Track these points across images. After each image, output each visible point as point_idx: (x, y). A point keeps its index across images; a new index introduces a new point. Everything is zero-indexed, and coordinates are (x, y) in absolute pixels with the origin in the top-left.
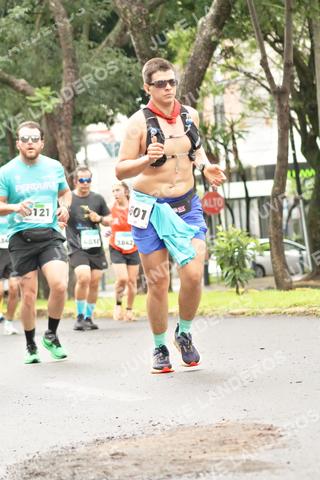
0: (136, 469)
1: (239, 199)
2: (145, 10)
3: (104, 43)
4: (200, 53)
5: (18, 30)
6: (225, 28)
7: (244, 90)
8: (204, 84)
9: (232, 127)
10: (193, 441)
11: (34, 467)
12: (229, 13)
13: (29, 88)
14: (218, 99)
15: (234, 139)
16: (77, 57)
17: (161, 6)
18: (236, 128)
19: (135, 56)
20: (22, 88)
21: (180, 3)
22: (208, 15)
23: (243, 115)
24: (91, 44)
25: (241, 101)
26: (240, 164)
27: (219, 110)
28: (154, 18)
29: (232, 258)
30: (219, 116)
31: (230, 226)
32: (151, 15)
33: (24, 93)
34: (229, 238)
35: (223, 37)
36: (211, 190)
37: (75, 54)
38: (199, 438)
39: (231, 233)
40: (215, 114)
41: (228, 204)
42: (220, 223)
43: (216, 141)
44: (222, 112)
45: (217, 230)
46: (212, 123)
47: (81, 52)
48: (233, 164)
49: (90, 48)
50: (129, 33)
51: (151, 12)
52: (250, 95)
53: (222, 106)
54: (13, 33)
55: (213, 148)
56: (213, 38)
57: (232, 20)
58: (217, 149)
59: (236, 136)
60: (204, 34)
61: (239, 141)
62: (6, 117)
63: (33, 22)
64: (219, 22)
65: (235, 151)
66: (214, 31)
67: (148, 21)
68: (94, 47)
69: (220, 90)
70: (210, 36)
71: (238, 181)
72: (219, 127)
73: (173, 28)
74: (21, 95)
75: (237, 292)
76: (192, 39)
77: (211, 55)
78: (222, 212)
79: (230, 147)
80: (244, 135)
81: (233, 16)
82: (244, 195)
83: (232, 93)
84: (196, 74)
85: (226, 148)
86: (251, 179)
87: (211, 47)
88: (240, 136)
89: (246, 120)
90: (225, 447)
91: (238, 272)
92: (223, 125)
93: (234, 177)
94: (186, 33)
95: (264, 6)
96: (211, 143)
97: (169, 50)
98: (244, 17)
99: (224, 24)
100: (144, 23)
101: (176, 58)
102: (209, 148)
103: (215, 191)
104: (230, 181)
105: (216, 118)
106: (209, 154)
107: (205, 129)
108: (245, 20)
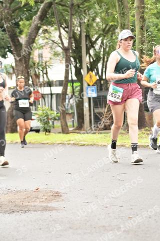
1: (48, 94)
2: (10, 12)
4: (33, 31)
6: (44, 21)
7: (51, 48)
8: (34, 45)
9: (46, 63)
10: (24, 197)
12: (46, 15)
14: (40, 51)
15: (46, 68)
17: (17, 11)
18: (47, 64)
19: (5, 31)
21: (25, 9)
22: (37, 15)
23: (51, 58)
25: (50, 52)
26: (49, 79)
27: (40, 56)
28: (14, 15)
31: (43, 106)
32: (13, 14)
34: (43, 111)
35: (43, 25)
36: (36, 90)
38: (27, 196)
39: (44, 109)
40: (39, 57)
41: (43, 96)
42: (39, 104)
43: (39, 69)
44: (42, 57)
45: (38, 107)
46: (37, 61)
48: (46, 79)
50: (3, 21)
51: (13, 12)
52: (54, 50)
53: (42, 54)
55: (37, 72)
56: (39, 25)
58: (39, 73)
59: (47, 67)
60: (35, 23)
61: (48, 70)
64: (43, 18)
65: (46, 74)
66: (39, 22)
67: (11, 17)
69: (41, 47)
70: (38, 24)
71: (48, 86)
72: (40, 63)
73: (23, 20)
75: (46, 134)
76: (30, 25)
77: (37, 33)
78: (40, 100)
79: (45, 72)
80: (51, 67)
81: (48, 16)
82: (50, 93)
83: (46, 49)
84: (31, 40)
85: (43, 72)
86: (53, 86)
87: (38, 28)
88: (49, 67)
89: (52, 61)
90: (37, 200)
91: (46, 125)
92: (42, 62)
93: (46, 85)
94: (28, 23)
95: (61, 12)
96: (36, 70)
97: (20, 29)
98: (52, 16)
100: (10, 17)
101: (23, 33)
102: (36, 72)
103: (38, 90)
104: (44, 86)
105: (39, 59)
106: (36, 74)
107: (34, 64)
108: (53, 18)
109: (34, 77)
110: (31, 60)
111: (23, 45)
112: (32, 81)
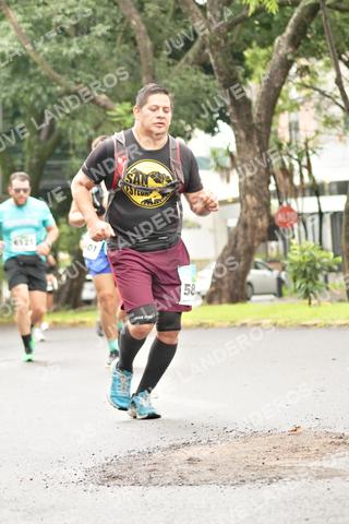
0: (210, 474)
1: (312, 214)
2: (224, 29)
3: (183, 61)
4: (276, 71)
5: (100, 47)
6: (301, 47)
7: (318, 108)
8: (280, 102)
9: (306, 144)
10: (266, 448)
11: (112, 470)
12: (305, 32)
13: (110, 104)
14: (293, 116)
15: (308, 155)
16: (157, 74)
17: (239, 26)
18: (310, 144)
19: (213, 73)
20: (103, 103)
21: (257, 22)
22: (285, 35)
23: (317, 132)
24: (171, 61)
25: (315, 118)
26: (314, 180)
27: (294, 127)
28: (232, 37)
29: (305, 271)
30: (293, 132)
31: (303, 239)
32: (229, 34)
33: (105, 108)
34: (303, 251)
35: (298, 56)
36: (285, 204)
37: (154, 71)
38: (272, 445)
39: (304, 247)
40: (290, 130)
41: (301, 218)
42: (294, 236)
43: (291, 156)
44: (297, 129)
45: (291, 244)
46: (287, 139)
47: (160, 69)
48: (307, 180)
49: (169, 65)
50: (207, 51)
51: (229, 30)
52: (324, 113)
53: (297, 123)
54: (95, 50)
55: (287, 164)
56: (289, 57)
57: (308, 40)
58: (291, 165)
59: (310, 152)
60: (281, 52)
61: (313, 158)
62: (87, 131)
63: (115, 40)
64: (297, 41)
65: (309, 167)
66: (290, 49)
67: (226, 39)
68: (174, 64)
69: (295, 106)
70: (286, 55)
71: (311, 195)
72: (294, 143)
73: (251, 47)
74: (102, 110)
75: (310, 303)
76: (269, 57)
77: (286, 74)
78: (296, 226)
79: (304, 162)
80: (318, 151)
81: (309, 36)
82: (317, 210)
83: (307, 110)
84: (272, 91)
85: (300, 163)
86: (323, 194)
87: (287, 65)
88: (314, 152)
89: (321, 138)
90: (297, 455)
91: (310, 285)
92: (298, 142)
93: (307, 192)
94: (262, 52)
95: (339, 27)
96: (285, 159)
97: (246, 68)
98: (320, 36)
99: (299, 44)
100: (223, 41)
101: (253, 76)
102: (283, 163)
103: (289, 205)
104: (304, 196)
105: (291, 135)
106: (283, 169)
107: (280, 146)
108: (320, 40)
109: (280, 175)
110: (272, 137)
111: (254, 104)
112: (276, 185)
